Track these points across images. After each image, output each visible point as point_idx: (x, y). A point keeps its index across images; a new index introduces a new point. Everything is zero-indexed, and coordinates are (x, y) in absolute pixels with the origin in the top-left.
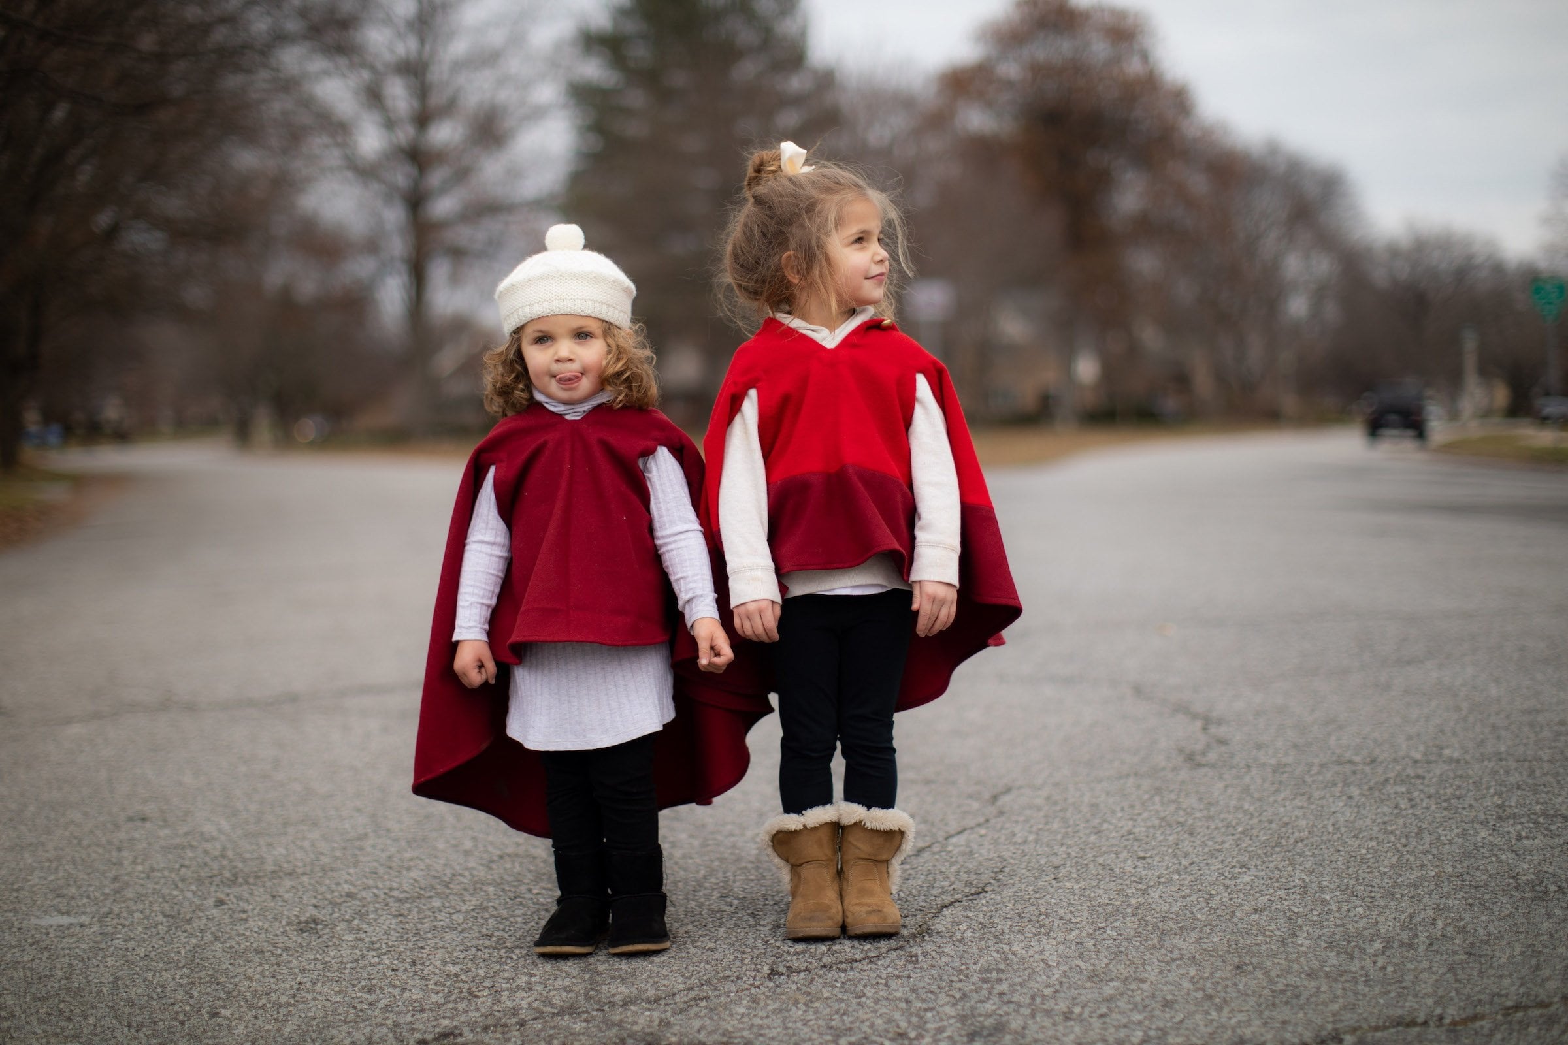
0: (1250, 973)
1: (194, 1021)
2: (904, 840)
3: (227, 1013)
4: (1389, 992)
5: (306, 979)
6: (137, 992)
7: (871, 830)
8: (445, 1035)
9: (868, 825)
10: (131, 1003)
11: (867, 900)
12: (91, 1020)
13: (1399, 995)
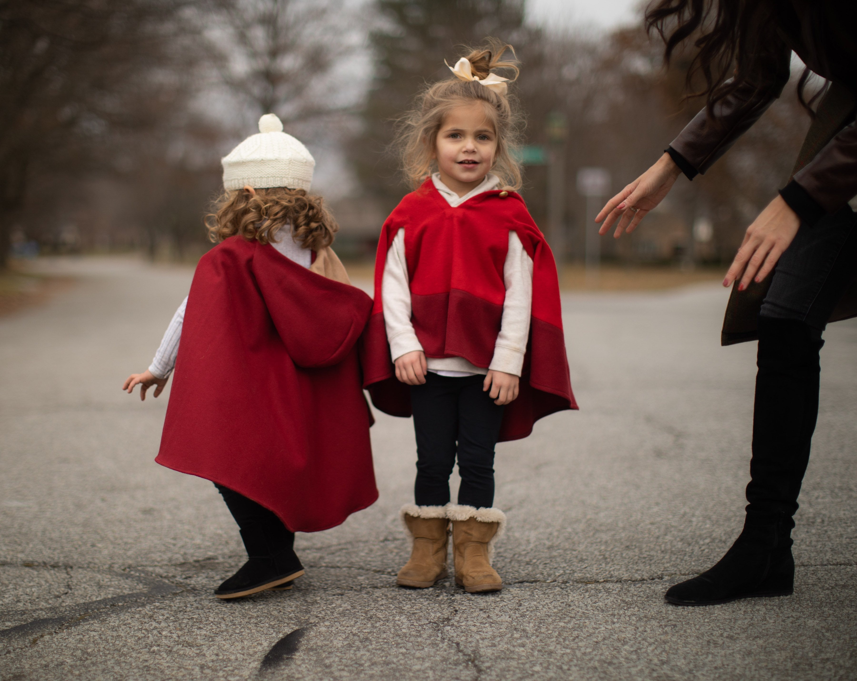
0: (633, 549)
1: (83, 548)
2: (499, 529)
3: (100, 545)
4: (700, 560)
5: (143, 534)
6: (55, 535)
7: (480, 522)
8: (209, 559)
9: (479, 519)
10: (51, 539)
11: (479, 569)
12: (31, 546)
13: (704, 561)
